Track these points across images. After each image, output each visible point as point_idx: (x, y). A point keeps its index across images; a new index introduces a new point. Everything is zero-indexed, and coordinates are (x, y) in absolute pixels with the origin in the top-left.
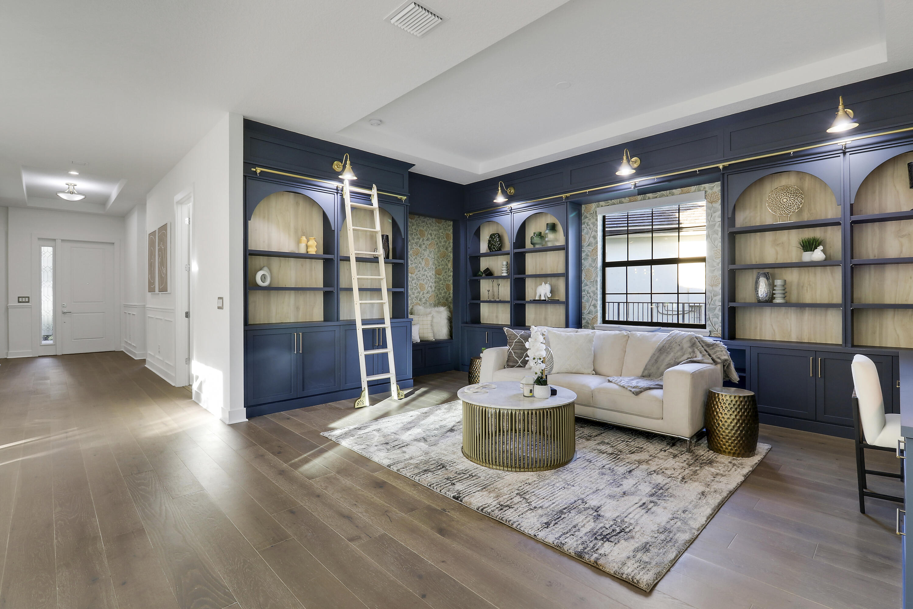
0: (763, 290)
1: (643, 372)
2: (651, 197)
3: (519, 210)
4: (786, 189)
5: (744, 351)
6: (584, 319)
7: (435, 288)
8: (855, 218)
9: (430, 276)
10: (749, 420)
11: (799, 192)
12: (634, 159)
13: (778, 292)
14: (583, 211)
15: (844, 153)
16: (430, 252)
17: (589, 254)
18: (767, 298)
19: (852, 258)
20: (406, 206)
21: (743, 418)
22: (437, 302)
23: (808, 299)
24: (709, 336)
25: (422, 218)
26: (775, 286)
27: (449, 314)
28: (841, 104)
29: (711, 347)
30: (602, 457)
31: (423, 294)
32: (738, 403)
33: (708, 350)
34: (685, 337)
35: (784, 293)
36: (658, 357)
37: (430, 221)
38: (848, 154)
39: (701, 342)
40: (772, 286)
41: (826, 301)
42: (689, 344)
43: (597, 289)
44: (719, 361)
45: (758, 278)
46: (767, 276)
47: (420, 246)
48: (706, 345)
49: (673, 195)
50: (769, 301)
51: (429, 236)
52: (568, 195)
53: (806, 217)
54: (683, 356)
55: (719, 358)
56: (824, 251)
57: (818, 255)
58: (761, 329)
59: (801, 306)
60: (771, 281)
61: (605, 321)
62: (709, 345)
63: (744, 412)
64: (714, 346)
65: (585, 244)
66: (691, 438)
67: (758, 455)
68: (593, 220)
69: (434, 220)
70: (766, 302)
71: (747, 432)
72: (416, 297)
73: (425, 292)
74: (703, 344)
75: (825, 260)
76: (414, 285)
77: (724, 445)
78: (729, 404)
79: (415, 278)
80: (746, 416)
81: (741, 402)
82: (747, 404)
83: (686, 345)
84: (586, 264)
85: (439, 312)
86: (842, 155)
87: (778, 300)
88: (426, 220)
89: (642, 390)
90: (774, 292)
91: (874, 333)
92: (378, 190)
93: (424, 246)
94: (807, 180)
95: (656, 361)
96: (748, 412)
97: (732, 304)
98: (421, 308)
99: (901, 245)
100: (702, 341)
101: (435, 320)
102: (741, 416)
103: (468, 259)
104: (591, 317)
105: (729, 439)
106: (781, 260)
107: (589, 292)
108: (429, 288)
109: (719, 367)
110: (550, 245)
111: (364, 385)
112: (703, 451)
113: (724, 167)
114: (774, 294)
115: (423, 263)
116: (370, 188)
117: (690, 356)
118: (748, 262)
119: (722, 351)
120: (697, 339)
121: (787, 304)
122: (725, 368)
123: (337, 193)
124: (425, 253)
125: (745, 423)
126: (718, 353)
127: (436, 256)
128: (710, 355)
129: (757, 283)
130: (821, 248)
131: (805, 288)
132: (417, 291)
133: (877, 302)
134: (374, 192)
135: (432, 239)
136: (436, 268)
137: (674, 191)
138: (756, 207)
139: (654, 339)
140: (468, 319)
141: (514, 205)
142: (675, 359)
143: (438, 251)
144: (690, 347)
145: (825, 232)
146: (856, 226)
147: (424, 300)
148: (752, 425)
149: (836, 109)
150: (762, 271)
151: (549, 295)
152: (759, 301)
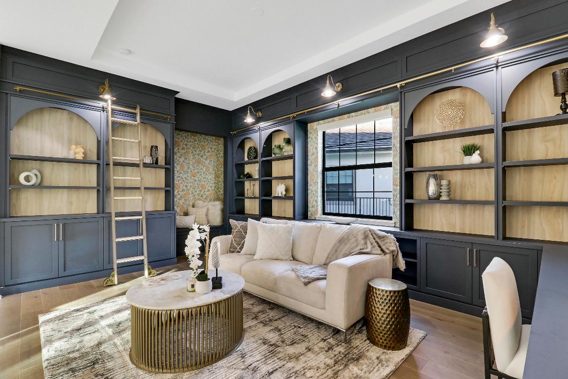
0: (432, 189)
1: (326, 260)
2: (354, 116)
3: (265, 129)
4: (451, 104)
5: (415, 241)
6: (310, 211)
7: (215, 187)
8: (506, 124)
9: (211, 179)
10: (399, 315)
11: (462, 106)
12: (337, 85)
13: (444, 191)
14: (308, 129)
15: (497, 67)
16: (211, 161)
17: (313, 161)
18: (435, 196)
19: (504, 159)
20: (172, 124)
21: (393, 312)
22: (216, 197)
23: (469, 197)
24: (394, 227)
25: (203, 136)
26: (442, 185)
27: (222, 206)
28: (492, 20)
29: (382, 239)
30: (262, 348)
31: (204, 192)
32: (389, 298)
33: (379, 242)
34: (361, 230)
35: (449, 192)
36: (338, 248)
37: (210, 138)
38: (500, 68)
39: (374, 235)
40: (439, 186)
41: (483, 199)
42: (362, 237)
43: (318, 188)
44: (387, 251)
45: (428, 180)
46: (435, 177)
47: (202, 157)
48: (378, 237)
49: (369, 113)
50: (437, 199)
51: (210, 149)
52: (295, 115)
53: (468, 126)
54: (357, 247)
55: (388, 249)
56: (480, 155)
57: (475, 158)
58: (432, 222)
59: (464, 203)
60: (439, 181)
61: (324, 213)
62: (380, 237)
63: (394, 307)
64: (385, 238)
65: (310, 154)
66: (348, 330)
67: (409, 346)
68: (315, 135)
69: (214, 138)
70: (435, 199)
71: (396, 326)
72: (199, 195)
73: (206, 190)
74: (375, 236)
75: (482, 162)
76: (196, 185)
77: (377, 337)
78: (381, 298)
79: (197, 180)
80: (396, 311)
81: (392, 297)
82: (397, 299)
83: (360, 237)
84: (310, 168)
85: (214, 206)
86: (495, 69)
87: (444, 198)
88: (207, 137)
89: (311, 280)
90: (441, 191)
91: (523, 227)
92: (141, 109)
93: (205, 157)
94: (468, 94)
95: (336, 251)
96: (398, 307)
97: (408, 201)
98: (201, 202)
99: (547, 149)
100: (375, 233)
101: (210, 211)
102: (391, 311)
103: (234, 166)
104: (314, 209)
105: (381, 332)
106: (448, 163)
107: (313, 190)
108: (210, 188)
109: (388, 257)
110: (286, 154)
111: (115, 267)
112: (360, 341)
113: (402, 87)
114: (441, 192)
115: (204, 169)
116: (135, 108)
117: (362, 247)
118: (423, 166)
119: (391, 243)
120: (370, 231)
121: (451, 201)
122: (395, 257)
123: (103, 111)
124: (206, 162)
125: (394, 318)
126: (387, 245)
127: (215, 164)
128: (380, 246)
129: (428, 183)
130: (478, 152)
131: (467, 188)
132: (199, 189)
133: (525, 199)
134: (138, 111)
135: (212, 151)
136: (216, 173)
137: (370, 110)
138: (429, 120)
139: (338, 231)
140: (235, 210)
141: (262, 124)
142: (350, 249)
143: (218, 161)
144: (363, 239)
145: (483, 139)
146: (508, 133)
147: (204, 196)
148: (401, 319)
149: (489, 25)
150: (432, 173)
151: (284, 193)
152: (430, 199)
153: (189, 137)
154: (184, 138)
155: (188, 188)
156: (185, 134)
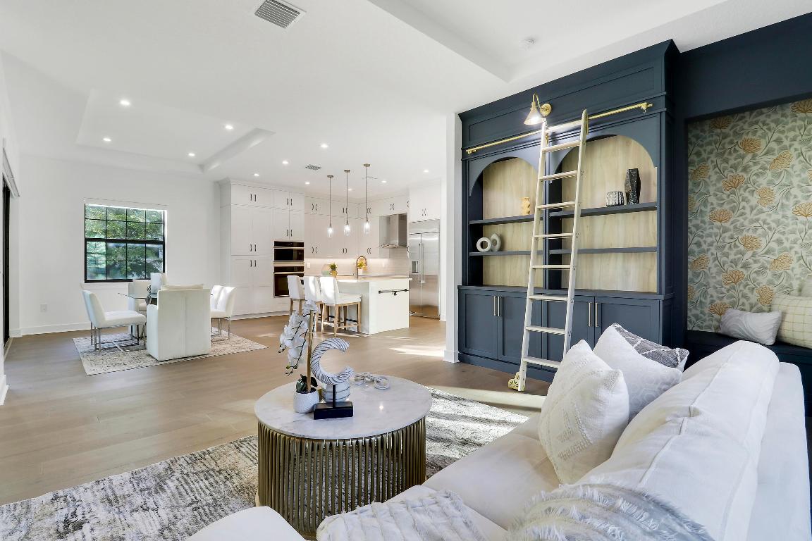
153: (789, 119)
154: (772, 125)
155: (787, 244)
156: (774, 117)
